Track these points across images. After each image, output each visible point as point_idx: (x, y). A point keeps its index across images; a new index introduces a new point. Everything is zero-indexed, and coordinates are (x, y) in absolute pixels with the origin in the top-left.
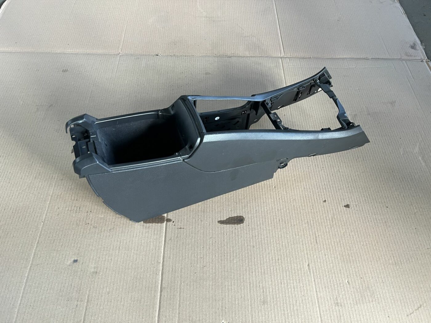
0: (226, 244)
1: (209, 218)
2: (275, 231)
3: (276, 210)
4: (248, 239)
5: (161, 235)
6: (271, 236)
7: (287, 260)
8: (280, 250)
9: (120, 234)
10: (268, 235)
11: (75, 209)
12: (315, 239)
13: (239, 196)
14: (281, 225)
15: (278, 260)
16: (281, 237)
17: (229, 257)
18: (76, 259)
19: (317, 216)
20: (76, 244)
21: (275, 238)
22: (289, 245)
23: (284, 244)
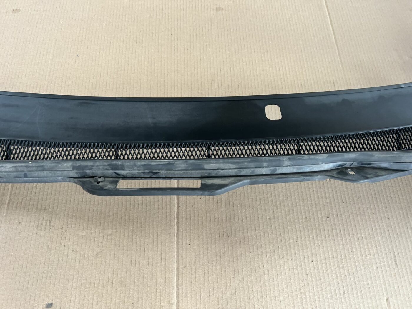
0: (266, 271)
1: (238, 232)
2: (336, 250)
3: (335, 216)
4: (298, 263)
5: (172, 260)
6: (330, 256)
7: (357, 293)
8: (346, 279)
9: (111, 261)
10: (327, 255)
11: (44, 224)
12: (393, 258)
13: (279, 196)
14: (343, 239)
15: (344, 293)
16: (346, 258)
17: (272, 292)
18: (50, 302)
19: (394, 224)
20: (48, 278)
21: (336, 259)
22: (358, 270)
23: (350, 268)
